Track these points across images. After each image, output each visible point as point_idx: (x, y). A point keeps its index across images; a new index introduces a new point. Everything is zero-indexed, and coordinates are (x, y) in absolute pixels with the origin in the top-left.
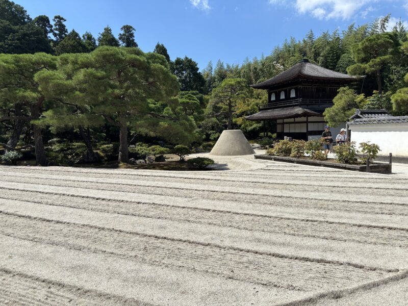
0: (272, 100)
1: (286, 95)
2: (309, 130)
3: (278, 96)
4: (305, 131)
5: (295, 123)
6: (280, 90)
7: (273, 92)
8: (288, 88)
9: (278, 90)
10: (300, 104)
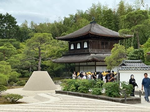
0: (71, 49)
1: (81, 46)
2: (97, 71)
3: (75, 46)
6: (77, 42)
7: (72, 43)
8: (82, 41)
9: (75, 42)
10: (90, 53)
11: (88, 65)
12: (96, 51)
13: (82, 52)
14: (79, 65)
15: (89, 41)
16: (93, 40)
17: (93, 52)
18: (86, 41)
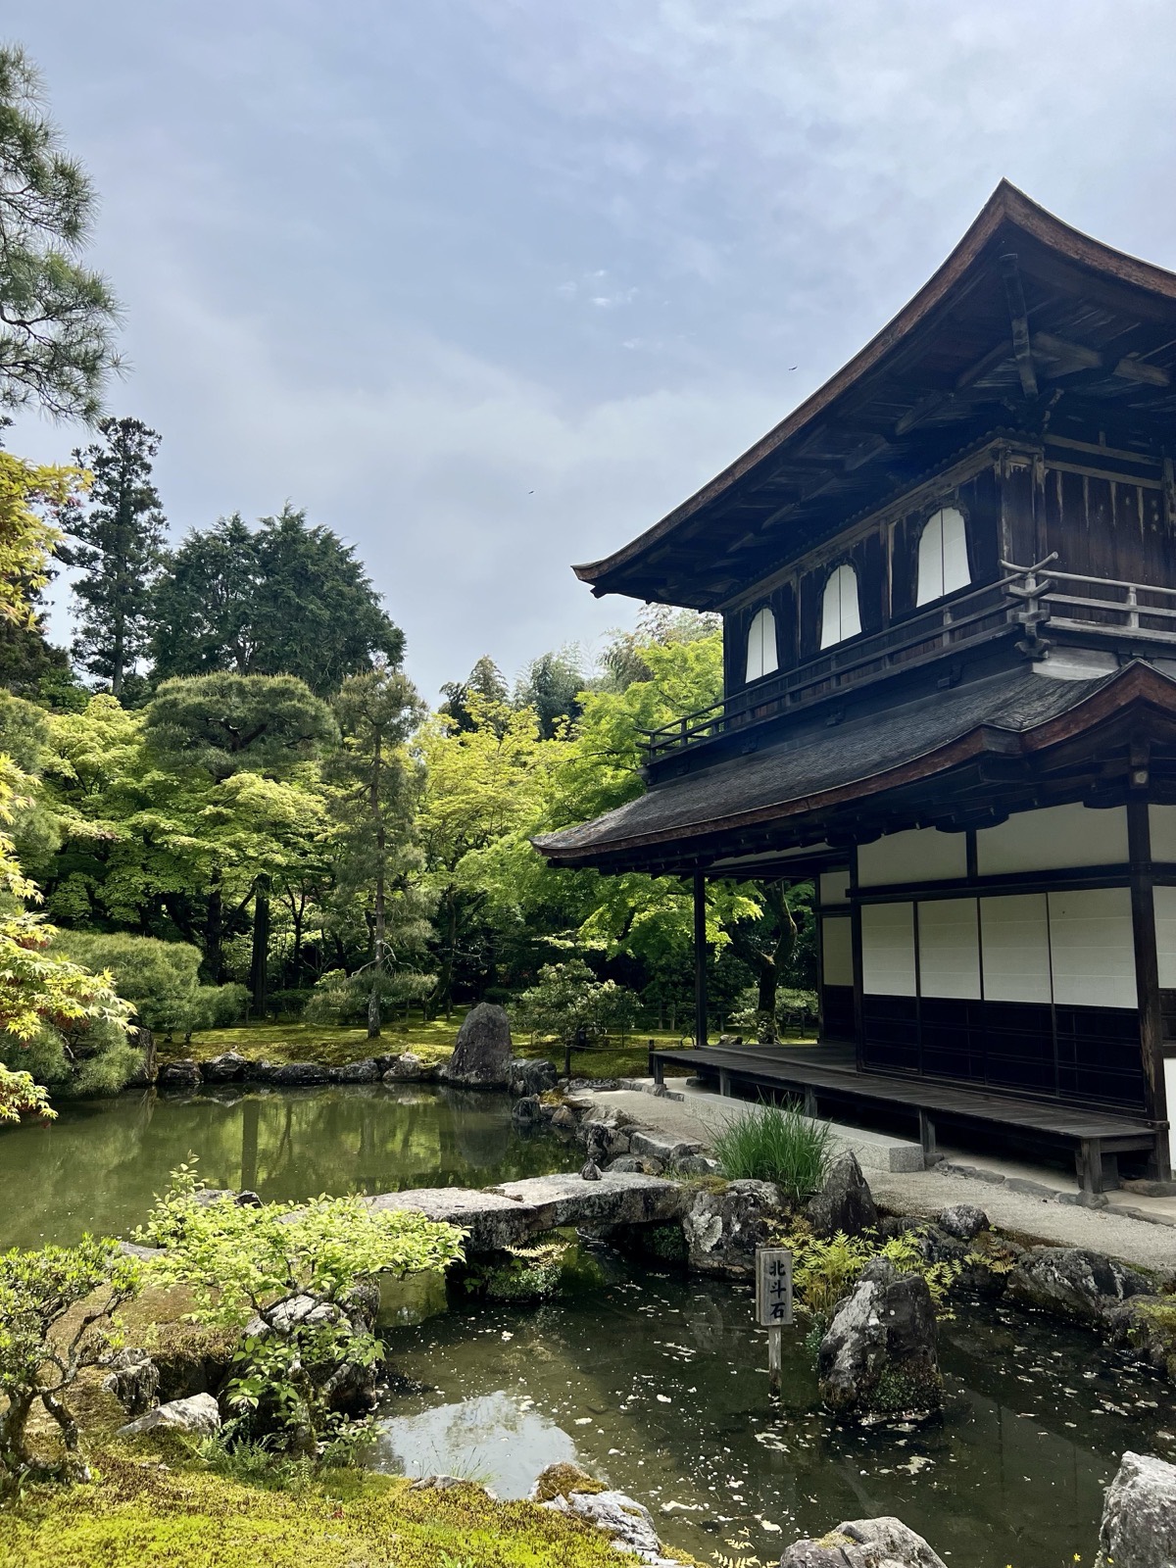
0: (753, 673)
3: (798, 628)
4: (1124, 996)
5: (976, 885)
7: (757, 607)
8: (888, 520)
9: (798, 570)
10: (1031, 625)
11: (984, 868)
12: (1132, 602)
13: (891, 656)
14: (854, 876)
15: (998, 471)
16: (1059, 466)
17: (1090, 627)
18: (947, 491)
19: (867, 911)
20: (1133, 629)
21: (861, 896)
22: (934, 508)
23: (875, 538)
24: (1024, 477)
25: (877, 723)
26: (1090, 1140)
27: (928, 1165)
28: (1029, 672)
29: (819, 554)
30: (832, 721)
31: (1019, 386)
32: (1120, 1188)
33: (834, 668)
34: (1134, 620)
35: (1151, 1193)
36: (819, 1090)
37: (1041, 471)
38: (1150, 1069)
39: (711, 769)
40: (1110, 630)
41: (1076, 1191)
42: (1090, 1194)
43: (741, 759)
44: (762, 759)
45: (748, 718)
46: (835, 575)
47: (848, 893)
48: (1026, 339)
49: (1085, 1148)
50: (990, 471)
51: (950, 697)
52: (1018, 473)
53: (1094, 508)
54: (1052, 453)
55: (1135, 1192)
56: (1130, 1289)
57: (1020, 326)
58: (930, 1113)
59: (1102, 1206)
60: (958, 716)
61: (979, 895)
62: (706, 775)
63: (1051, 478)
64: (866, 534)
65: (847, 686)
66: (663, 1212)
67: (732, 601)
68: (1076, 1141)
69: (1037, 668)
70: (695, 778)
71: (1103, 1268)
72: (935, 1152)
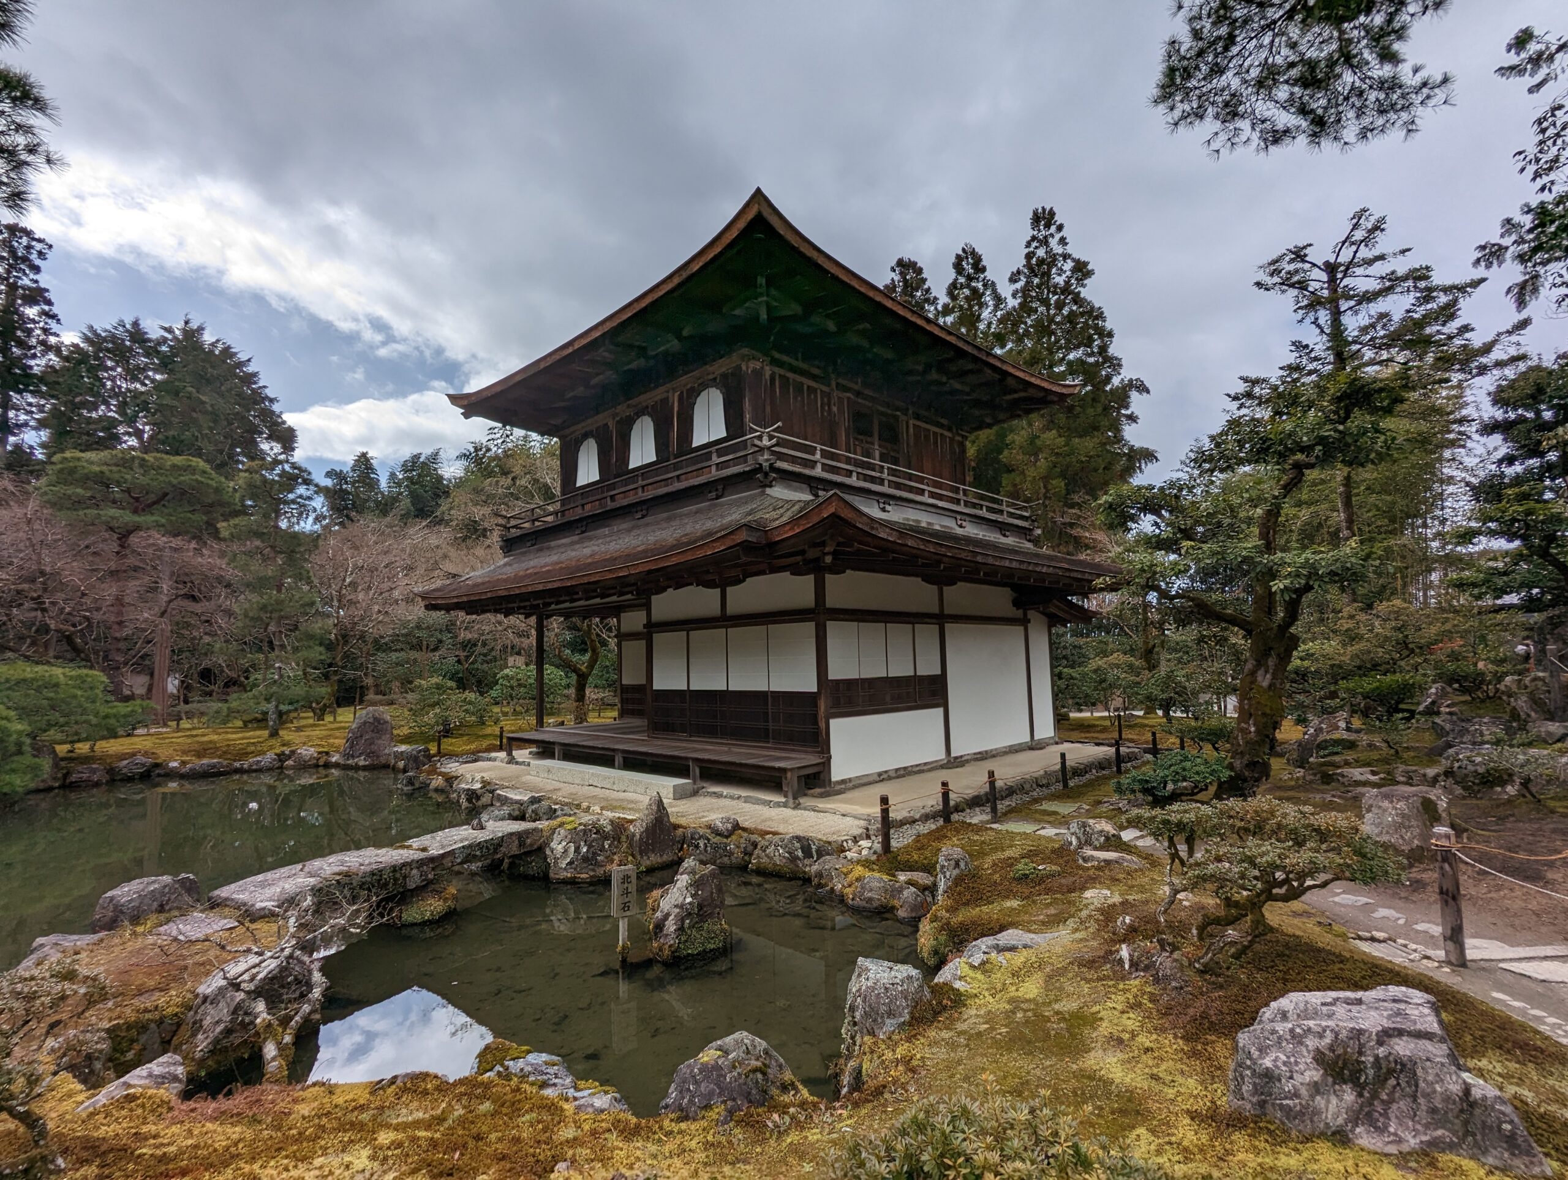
0: (580, 482)
2: (834, 674)
3: (614, 454)
4: (810, 685)
5: (726, 620)
8: (674, 390)
9: (614, 416)
10: (766, 465)
12: (818, 456)
13: (678, 477)
14: (649, 615)
15: (744, 368)
16: (778, 371)
17: (797, 469)
18: (711, 377)
19: (656, 637)
20: (818, 471)
21: (653, 627)
22: (704, 386)
23: (665, 401)
24: (758, 373)
25: (669, 519)
26: (792, 770)
27: (695, 793)
28: (763, 493)
29: (629, 406)
30: (639, 515)
31: (757, 318)
32: (805, 795)
33: (641, 483)
34: (819, 466)
35: (822, 796)
36: (624, 751)
37: (768, 371)
38: (822, 725)
39: (553, 544)
40: (807, 472)
41: (783, 800)
42: (791, 801)
43: (576, 538)
44: (590, 539)
45: (579, 510)
46: (638, 422)
47: (645, 626)
48: (763, 290)
49: (789, 775)
50: (739, 367)
51: (715, 505)
52: (754, 371)
53: (795, 398)
54: (774, 362)
55: (813, 796)
56: (820, 854)
57: (762, 281)
58: (696, 760)
59: (797, 807)
60: (722, 517)
61: (727, 627)
62: (549, 548)
63: (772, 378)
64: (659, 398)
65: (650, 494)
66: (531, 845)
67: (567, 431)
68: (784, 770)
69: (768, 491)
70: (541, 550)
71: (805, 844)
72: (700, 784)
